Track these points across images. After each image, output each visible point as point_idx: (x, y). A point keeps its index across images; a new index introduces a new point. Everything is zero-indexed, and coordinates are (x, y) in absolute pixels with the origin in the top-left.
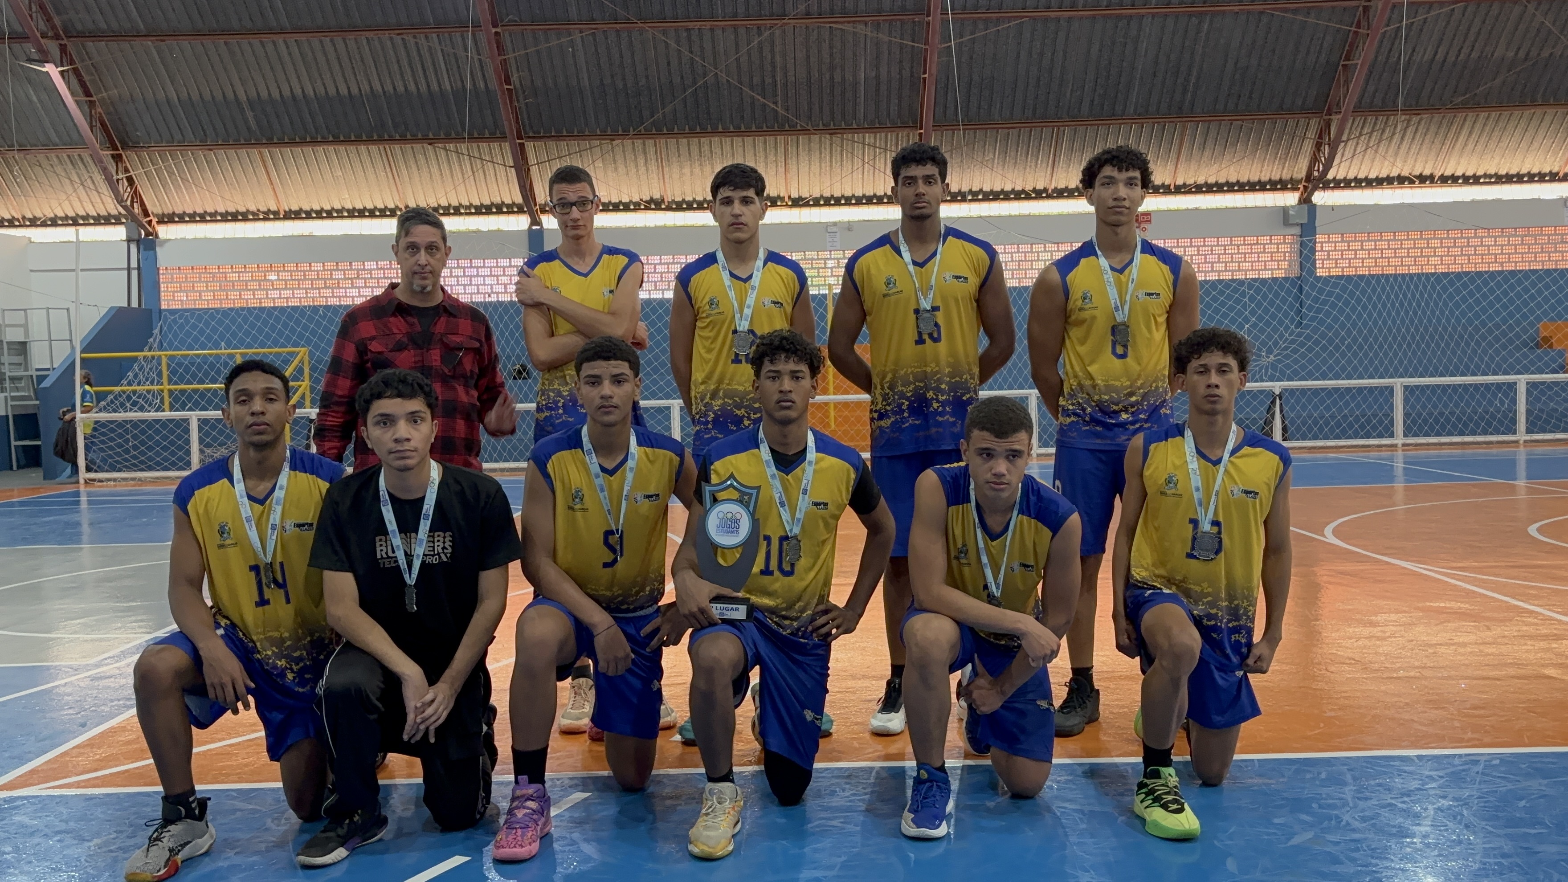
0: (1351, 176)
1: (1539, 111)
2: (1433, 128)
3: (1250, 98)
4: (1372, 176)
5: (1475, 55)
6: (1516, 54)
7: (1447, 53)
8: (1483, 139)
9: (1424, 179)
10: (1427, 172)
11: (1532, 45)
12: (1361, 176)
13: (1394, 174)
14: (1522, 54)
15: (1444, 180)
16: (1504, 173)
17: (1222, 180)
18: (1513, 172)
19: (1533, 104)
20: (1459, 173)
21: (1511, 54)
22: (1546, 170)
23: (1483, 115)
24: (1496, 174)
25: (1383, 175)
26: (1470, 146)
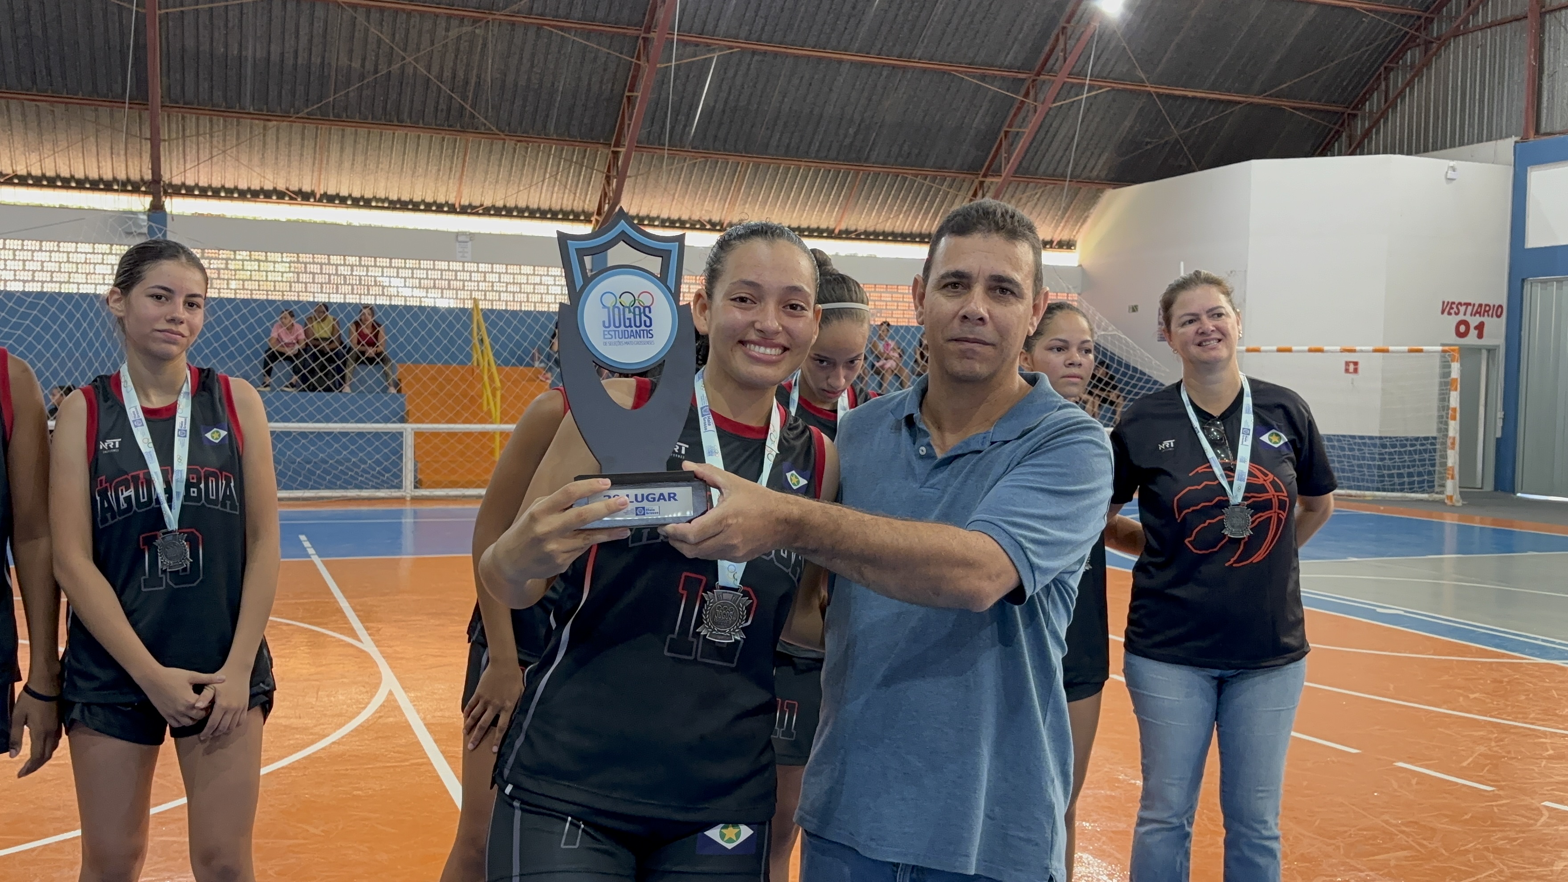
0: (216, 183)
1: (412, 134)
2: (296, 139)
3: (49, 74)
4: (243, 186)
5: (316, 60)
6: (363, 66)
7: (282, 54)
8: (360, 158)
9: (305, 196)
10: (306, 188)
11: (377, 55)
12: (229, 185)
13: (268, 186)
14: (369, 66)
15: (331, 199)
16: (395, 198)
17: (50, 173)
18: (405, 197)
19: (401, 124)
20: (344, 193)
21: (356, 64)
22: (441, 199)
23: (349, 130)
24: (386, 199)
25: (256, 186)
26: (347, 165)
